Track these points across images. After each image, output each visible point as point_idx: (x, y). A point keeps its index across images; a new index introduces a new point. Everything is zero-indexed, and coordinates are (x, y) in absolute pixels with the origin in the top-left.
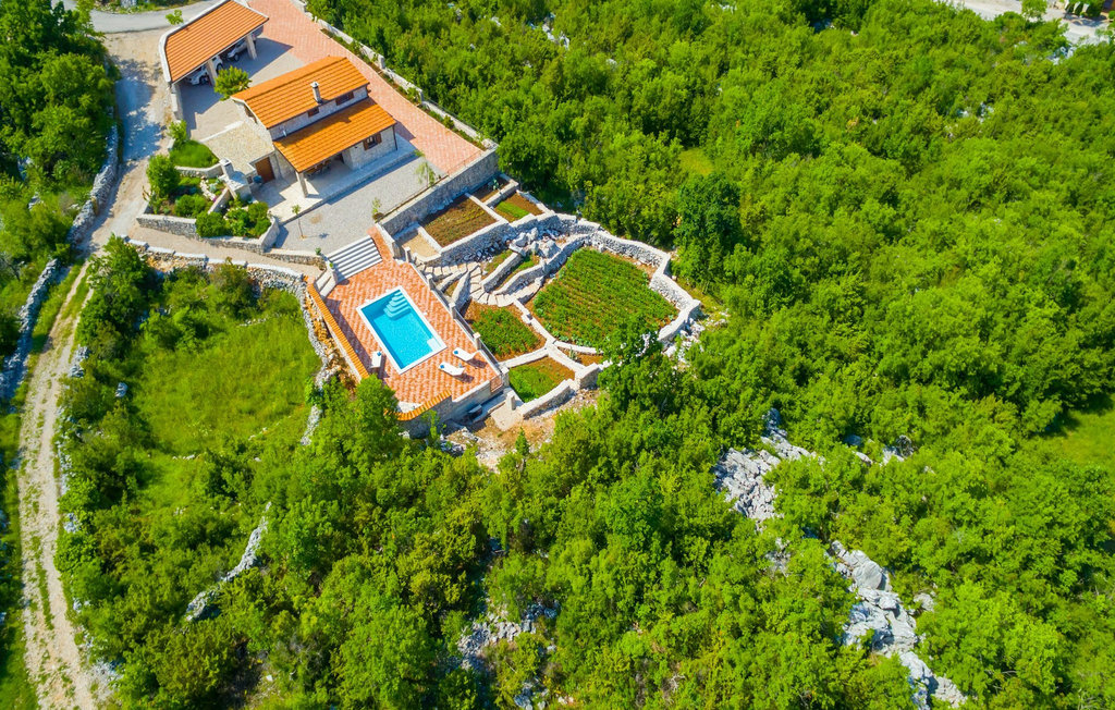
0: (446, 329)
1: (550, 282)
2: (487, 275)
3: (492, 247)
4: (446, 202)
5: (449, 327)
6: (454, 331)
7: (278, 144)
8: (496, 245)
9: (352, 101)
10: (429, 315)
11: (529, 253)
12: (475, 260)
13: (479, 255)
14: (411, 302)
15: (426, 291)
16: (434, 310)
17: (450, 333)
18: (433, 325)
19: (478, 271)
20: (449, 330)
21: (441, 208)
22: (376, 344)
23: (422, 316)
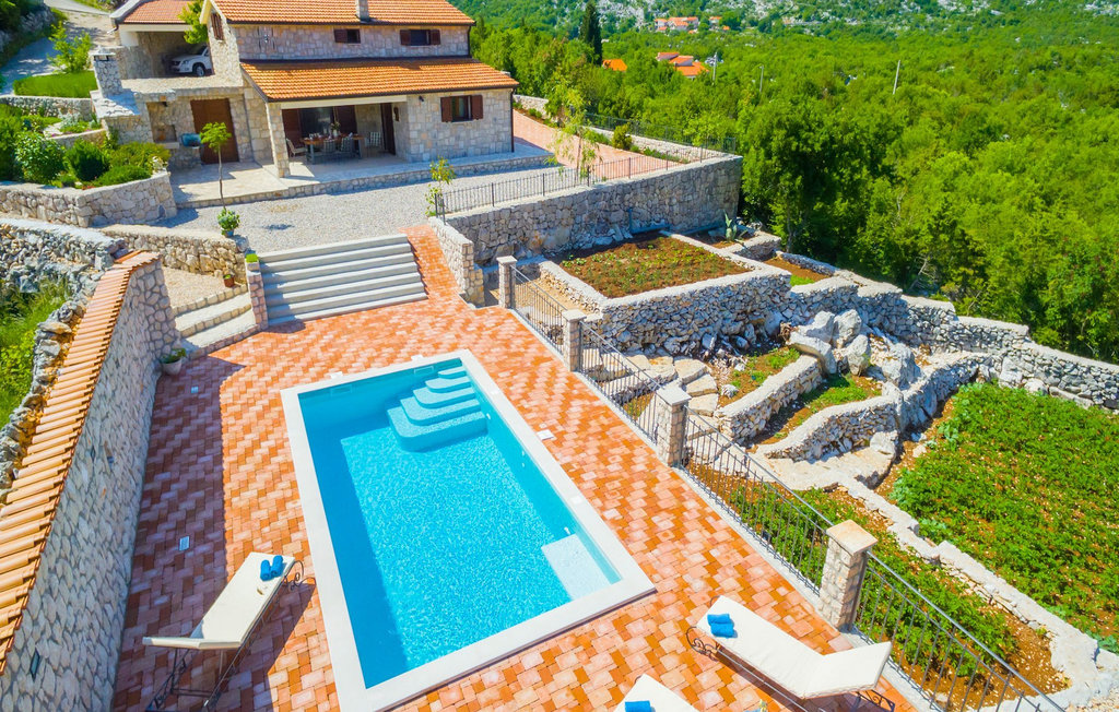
0: (637, 500)
1: (919, 450)
2: (735, 395)
3: (741, 334)
4: (617, 233)
5: (651, 497)
6: (679, 512)
7: (252, 70)
8: (751, 333)
9: (435, 50)
10: (559, 441)
11: (844, 368)
12: (696, 354)
13: (710, 343)
14: (493, 392)
15: (554, 372)
16: (584, 425)
17: (664, 523)
18: (577, 477)
19: (708, 382)
20: (653, 507)
21: (601, 241)
22: (295, 524)
23: (533, 443)
